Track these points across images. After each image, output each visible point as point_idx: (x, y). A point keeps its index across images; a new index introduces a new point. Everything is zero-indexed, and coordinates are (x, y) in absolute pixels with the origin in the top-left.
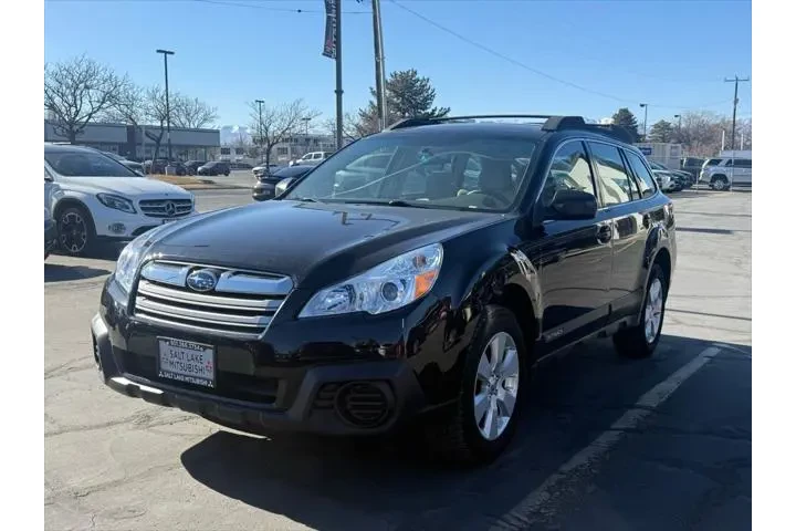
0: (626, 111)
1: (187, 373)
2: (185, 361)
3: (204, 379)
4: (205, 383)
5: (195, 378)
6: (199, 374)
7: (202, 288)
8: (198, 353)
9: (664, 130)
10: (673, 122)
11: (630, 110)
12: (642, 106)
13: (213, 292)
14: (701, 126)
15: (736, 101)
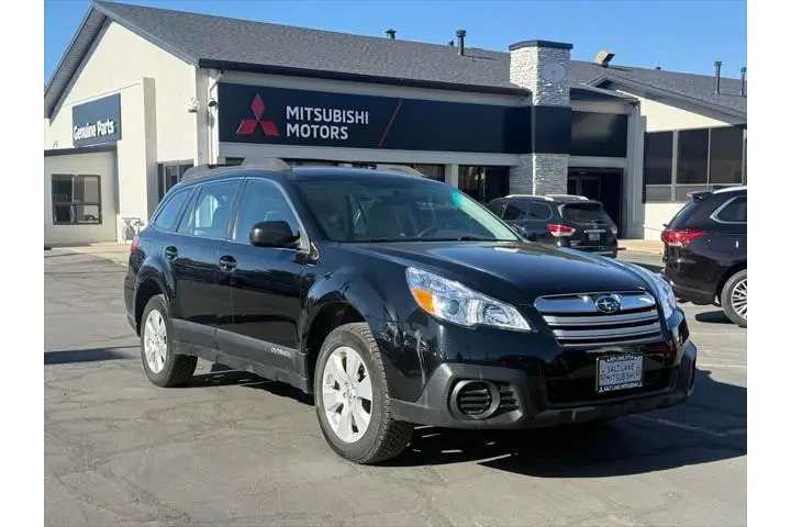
1: (622, 381)
2: (620, 372)
3: (635, 382)
4: (636, 385)
5: (629, 383)
7: (612, 310)
8: (632, 362)
13: (619, 312)
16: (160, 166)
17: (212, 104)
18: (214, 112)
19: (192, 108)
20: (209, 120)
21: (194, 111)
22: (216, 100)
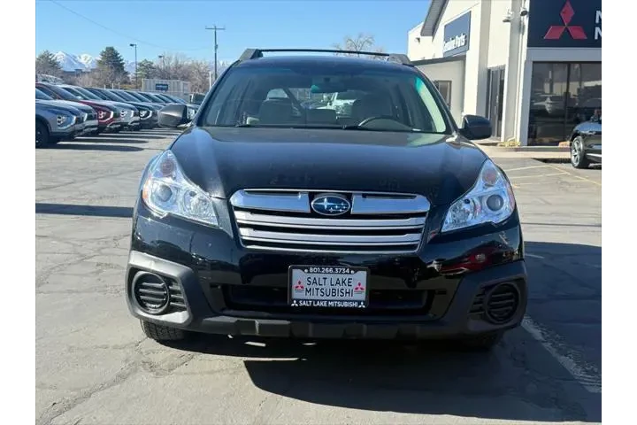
0: (112, 49)
1: (330, 298)
2: (328, 287)
3: (354, 301)
4: (355, 305)
5: (342, 301)
6: (347, 297)
7: (334, 212)
8: (348, 276)
9: (147, 70)
10: (156, 62)
11: (115, 48)
12: (132, 45)
13: (348, 216)
14: (178, 67)
15: (216, 47)
16: (489, 71)
17: (523, 14)
18: (526, 20)
19: (505, 18)
20: (521, 28)
21: (507, 21)
22: (528, 10)
